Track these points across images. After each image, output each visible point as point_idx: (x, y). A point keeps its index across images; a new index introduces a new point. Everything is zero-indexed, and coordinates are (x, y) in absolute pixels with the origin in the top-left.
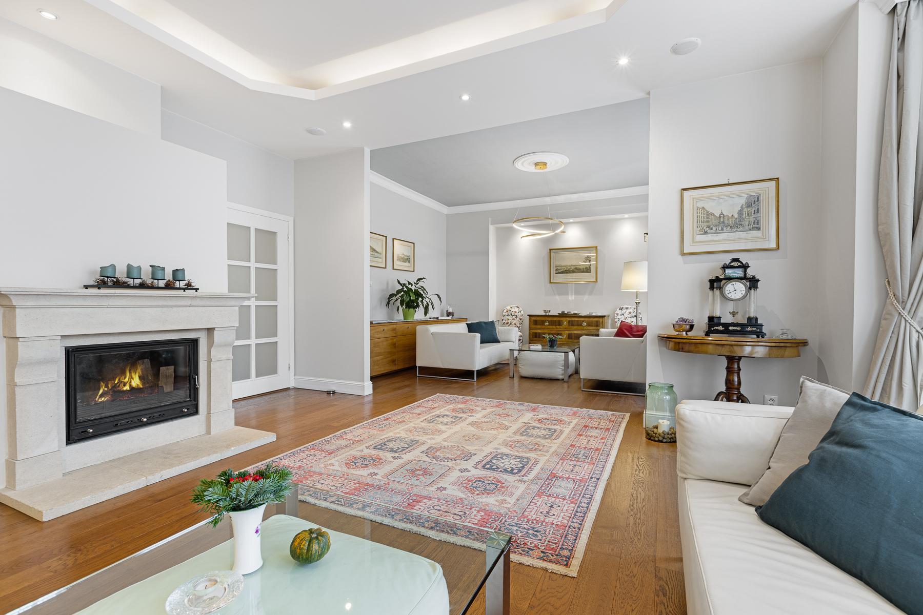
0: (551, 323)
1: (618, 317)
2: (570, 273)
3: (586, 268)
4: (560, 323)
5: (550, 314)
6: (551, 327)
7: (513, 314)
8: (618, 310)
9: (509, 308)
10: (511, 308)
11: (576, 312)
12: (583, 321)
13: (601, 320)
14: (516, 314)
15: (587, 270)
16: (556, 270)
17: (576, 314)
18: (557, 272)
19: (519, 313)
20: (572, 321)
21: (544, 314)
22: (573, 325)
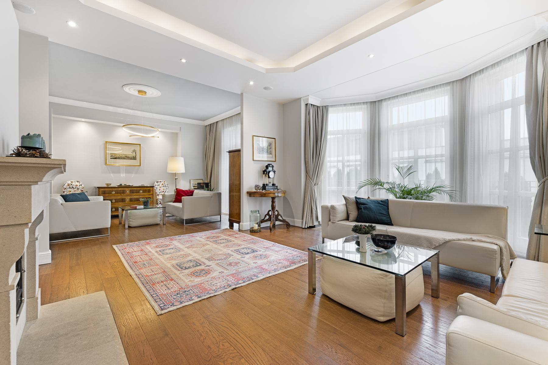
0: (117, 192)
1: (156, 187)
2: (121, 159)
3: (133, 157)
4: (124, 192)
5: (111, 186)
6: (116, 195)
7: (74, 187)
8: (156, 182)
9: (70, 182)
10: (72, 182)
11: (131, 185)
12: (140, 190)
13: (151, 189)
14: (77, 187)
15: (134, 158)
16: (111, 156)
17: (129, 186)
18: (112, 157)
19: (81, 186)
20: (133, 190)
21: (106, 186)
22: (133, 193)
